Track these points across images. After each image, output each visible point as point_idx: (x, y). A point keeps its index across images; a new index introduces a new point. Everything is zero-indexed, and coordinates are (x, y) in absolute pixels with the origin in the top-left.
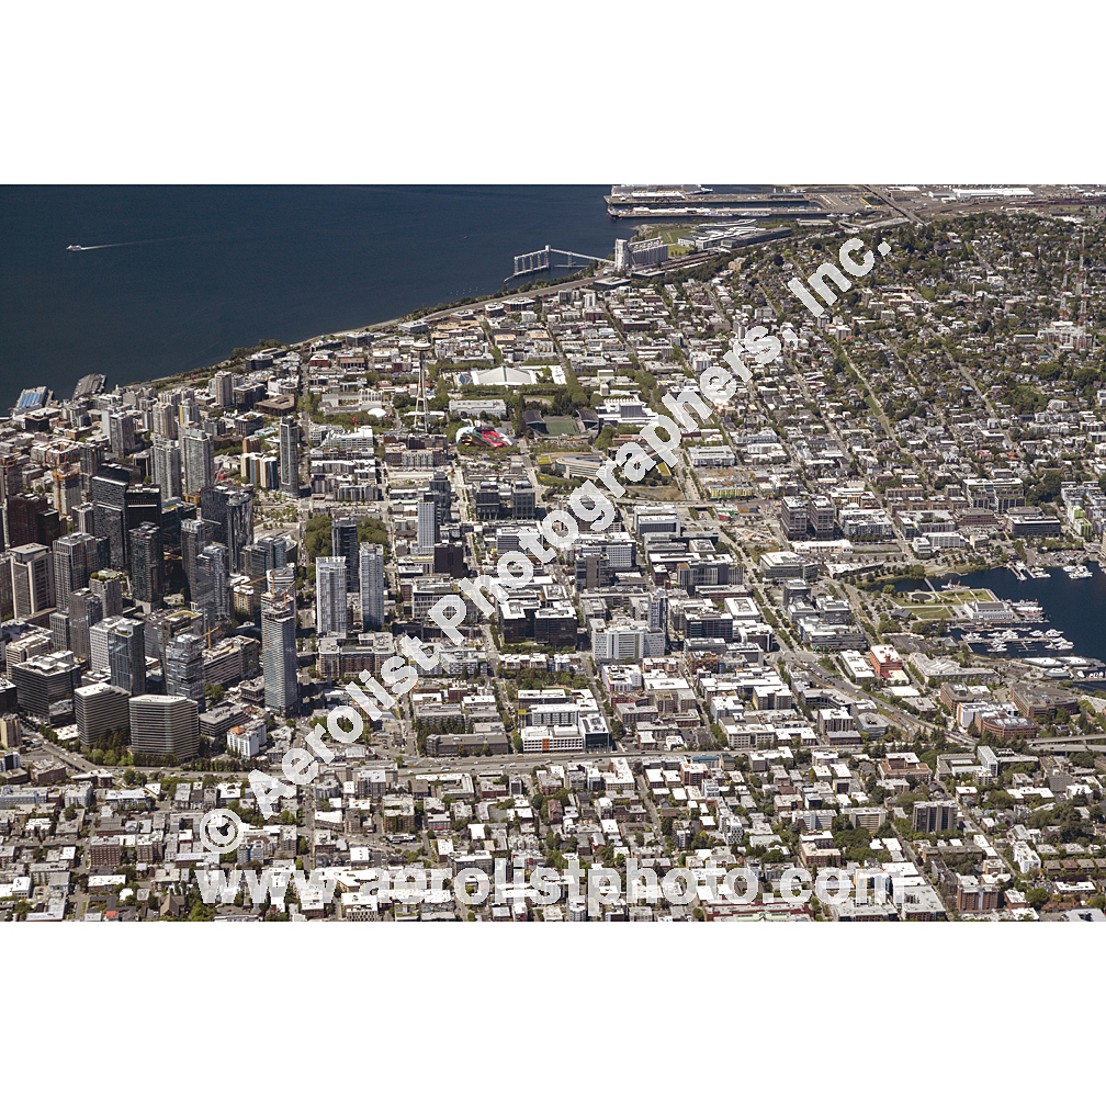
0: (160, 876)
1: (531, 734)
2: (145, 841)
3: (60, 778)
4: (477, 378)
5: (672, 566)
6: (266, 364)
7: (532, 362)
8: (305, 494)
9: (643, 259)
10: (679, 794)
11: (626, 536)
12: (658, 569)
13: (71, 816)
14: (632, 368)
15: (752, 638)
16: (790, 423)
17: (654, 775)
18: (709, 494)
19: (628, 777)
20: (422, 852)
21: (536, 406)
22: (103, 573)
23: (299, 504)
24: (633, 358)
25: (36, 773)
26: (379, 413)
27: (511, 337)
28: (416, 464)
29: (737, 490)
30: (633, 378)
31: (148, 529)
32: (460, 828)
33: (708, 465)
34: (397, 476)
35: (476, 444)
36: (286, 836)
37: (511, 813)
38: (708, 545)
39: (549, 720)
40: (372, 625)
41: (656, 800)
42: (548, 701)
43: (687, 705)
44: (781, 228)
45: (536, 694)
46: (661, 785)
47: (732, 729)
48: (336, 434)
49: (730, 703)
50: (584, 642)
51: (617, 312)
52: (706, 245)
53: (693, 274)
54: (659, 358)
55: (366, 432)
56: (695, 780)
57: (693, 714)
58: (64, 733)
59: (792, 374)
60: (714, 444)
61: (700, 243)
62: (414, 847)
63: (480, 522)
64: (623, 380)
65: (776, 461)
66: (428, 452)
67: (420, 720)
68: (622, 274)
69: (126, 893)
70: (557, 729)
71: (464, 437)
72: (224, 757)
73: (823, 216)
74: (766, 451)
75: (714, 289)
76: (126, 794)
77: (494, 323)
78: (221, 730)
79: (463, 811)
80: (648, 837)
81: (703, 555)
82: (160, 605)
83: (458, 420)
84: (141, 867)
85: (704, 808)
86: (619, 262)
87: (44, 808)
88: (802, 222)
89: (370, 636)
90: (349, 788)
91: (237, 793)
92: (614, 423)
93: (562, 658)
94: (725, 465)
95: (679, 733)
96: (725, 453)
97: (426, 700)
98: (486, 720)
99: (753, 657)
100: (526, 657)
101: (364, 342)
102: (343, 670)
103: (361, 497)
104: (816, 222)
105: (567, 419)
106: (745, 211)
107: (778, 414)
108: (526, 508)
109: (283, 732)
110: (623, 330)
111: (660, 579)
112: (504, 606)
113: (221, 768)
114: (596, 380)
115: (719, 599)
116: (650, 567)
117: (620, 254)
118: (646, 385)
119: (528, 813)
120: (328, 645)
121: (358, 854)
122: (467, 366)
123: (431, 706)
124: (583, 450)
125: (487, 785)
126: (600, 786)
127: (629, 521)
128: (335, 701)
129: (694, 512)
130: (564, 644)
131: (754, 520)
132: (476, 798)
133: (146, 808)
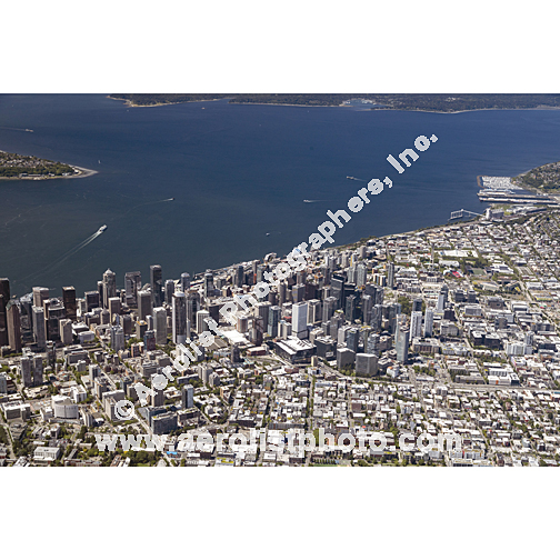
0: (377, 415)
1: (490, 378)
2: (369, 403)
3: (334, 378)
4: (447, 253)
5: (529, 324)
6: (373, 244)
7: (464, 249)
8: (395, 289)
9: (496, 215)
10: (551, 404)
11: (509, 311)
12: (523, 324)
13: (341, 392)
14: (500, 253)
17: (541, 397)
18: (536, 299)
19: (532, 397)
20: (464, 416)
21: (469, 264)
22: (339, 311)
23: (394, 292)
24: (500, 250)
25: (327, 376)
26: (416, 263)
27: (456, 240)
28: (432, 281)
29: (546, 298)
30: (501, 257)
31: (353, 297)
32: (476, 409)
33: (534, 288)
34: (425, 285)
35: (450, 276)
36: (417, 406)
37: (492, 405)
38: (539, 317)
39: (498, 374)
40: (428, 336)
41: (543, 406)
42: (495, 367)
43: (544, 373)
44: (543, 208)
45: (490, 364)
46: (544, 401)
48: (402, 269)
50: (501, 348)
51: (491, 233)
52: (517, 212)
53: (516, 222)
54: (509, 250)
55: (412, 269)
56: (557, 400)
57: (546, 376)
58: (331, 363)
60: (535, 281)
61: (514, 211)
62: (462, 414)
63: (457, 302)
64: (498, 257)
66: (435, 277)
67: (451, 370)
68: (489, 220)
69: (367, 420)
70: (500, 377)
71: (447, 273)
72: (385, 376)
73: (556, 204)
74: (554, 285)
75: (525, 227)
76: (358, 386)
77: (448, 235)
78: (385, 367)
79: (476, 403)
80: (545, 419)
81: (538, 320)
82: (353, 323)
83: (443, 267)
84: (369, 412)
86: (487, 216)
87: (332, 388)
88: (549, 206)
89: (429, 339)
90: (434, 391)
91: (395, 389)
92: (498, 272)
93: (496, 353)
94: (539, 289)
95: (543, 382)
96: (539, 285)
97: (452, 363)
98: (474, 372)
100: (484, 351)
101: (403, 238)
102: (421, 350)
103: (414, 291)
104: (555, 206)
105: (480, 269)
106: (528, 201)
107: (557, 273)
108: (472, 299)
109: (404, 369)
110: (494, 240)
111: (524, 327)
112: (474, 333)
113: (386, 379)
114: (488, 257)
115: (547, 336)
116: (520, 323)
117: (488, 214)
118: (507, 259)
119: (499, 406)
120: (416, 341)
121: (442, 414)
122: (442, 249)
123: (455, 366)
124: (488, 280)
125: (481, 395)
126: (521, 398)
127: (509, 306)
128: (419, 360)
129: (531, 305)
130: (494, 348)
131: (553, 309)
132: (479, 399)
133: (365, 391)
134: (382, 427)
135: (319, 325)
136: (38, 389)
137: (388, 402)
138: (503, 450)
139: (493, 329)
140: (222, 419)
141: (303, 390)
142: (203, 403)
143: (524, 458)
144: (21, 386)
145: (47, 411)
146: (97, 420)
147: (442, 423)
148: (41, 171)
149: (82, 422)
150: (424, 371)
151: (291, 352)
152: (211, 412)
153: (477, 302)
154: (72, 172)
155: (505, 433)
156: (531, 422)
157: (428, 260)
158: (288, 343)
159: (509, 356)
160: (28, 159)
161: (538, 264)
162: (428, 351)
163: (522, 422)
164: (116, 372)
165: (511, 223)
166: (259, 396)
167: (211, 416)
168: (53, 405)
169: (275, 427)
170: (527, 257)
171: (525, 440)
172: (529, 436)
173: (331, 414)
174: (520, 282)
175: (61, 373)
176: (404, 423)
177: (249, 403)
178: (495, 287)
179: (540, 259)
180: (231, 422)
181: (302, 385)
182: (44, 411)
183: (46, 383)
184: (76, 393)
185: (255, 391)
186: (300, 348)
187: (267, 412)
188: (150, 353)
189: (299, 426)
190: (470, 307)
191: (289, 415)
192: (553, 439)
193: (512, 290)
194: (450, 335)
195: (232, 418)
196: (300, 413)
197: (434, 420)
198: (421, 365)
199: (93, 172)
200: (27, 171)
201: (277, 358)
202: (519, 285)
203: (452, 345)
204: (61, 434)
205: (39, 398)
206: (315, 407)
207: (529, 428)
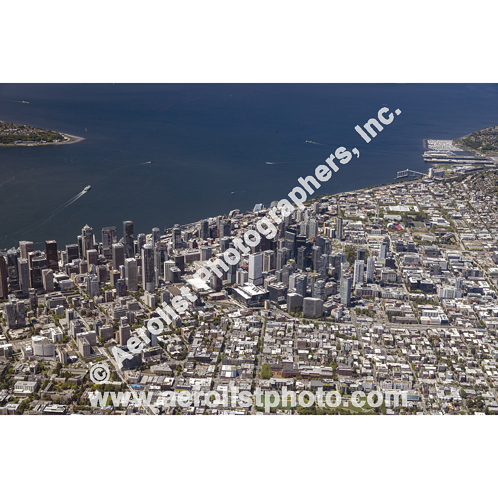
0: (319, 352)
1: (422, 318)
2: (313, 341)
3: (283, 320)
4: (391, 208)
5: (460, 270)
6: (326, 201)
7: (407, 204)
8: (343, 240)
9: (437, 174)
10: (475, 341)
11: (444, 260)
12: (455, 270)
13: (289, 332)
14: (439, 208)
15: (489, 294)
16: (492, 228)
17: (466, 335)
18: (468, 248)
19: (458, 335)
20: (397, 352)
21: (411, 218)
22: (291, 260)
23: (342, 243)
24: (439, 205)
25: (277, 318)
26: (363, 217)
27: (400, 196)
28: (376, 233)
29: (477, 248)
30: (440, 211)
31: (303, 248)
32: (408, 346)
33: (467, 239)
34: (370, 237)
35: (393, 228)
36: (355, 343)
37: (422, 342)
38: (470, 264)
39: (430, 315)
40: (369, 281)
41: (468, 342)
42: (427, 309)
43: (471, 313)
44: (480, 167)
45: (424, 306)
46: (468, 338)
47: (488, 322)
48: (351, 223)
49: (485, 314)
50: (435, 291)
51: (432, 191)
52: (456, 171)
53: (455, 180)
54: (447, 205)
55: (360, 223)
56: (480, 337)
57: (473, 316)
58: (282, 306)
59: (491, 212)
60: (468, 233)
61: (454, 170)
62: (395, 350)
63: (397, 252)
64: (436, 212)
65: (489, 239)
66: (380, 230)
67: (388, 311)
68: (431, 179)
69: (310, 356)
70: (432, 317)
71: (390, 226)
72: (330, 318)
73: (492, 164)
74: (485, 236)
75: (462, 185)
76: (305, 326)
77: (394, 192)
78: (330, 310)
79: (408, 341)
80: (468, 354)
81: (469, 267)
82: (304, 270)
83: (387, 221)
84: (313, 349)
85: (484, 347)
86: (430, 175)
87: (281, 329)
88: (486, 165)
89: (370, 285)
90: (371, 330)
91: (337, 329)
92: (436, 224)
93: (429, 296)
94: (472, 239)
95: (469, 322)
96: (472, 236)
97: (389, 305)
98: (409, 313)
99: (490, 300)
100: (418, 295)
101: (354, 195)
102: (362, 294)
103: (360, 242)
104: (491, 166)
105: (420, 222)
106: (468, 161)
107: (488, 225)
108: (412, 249)
109: (347, 312)
110: (435, 196)
111: (456, 274)
112: (411, 279)
113: (330, 320)
114: (428, 211)
115: (476, 281)
116: (452, 270)
117: (430, 173)
118: (444, 213)
119: (428, 343)
120: (358, 287)
121: (377, 351)
122: (388, 205)
123: (391, 307)
124: (427, 232)
125: (413, 333)
126: (449, 336)
127: (444, 255)
128: (361, 303)
129: (464, 253)
130: (429, 292)
131: (483, 257)
132: (411, 337)
133: (311, 331)
134: (323, 362)
135: (274, 273)
136: (21, 331)
137: (330, 340)
138: (429, 381)
139: (429, 275)
140: (182, 356)
141: (255, 330)
142: (166, 342)
143: (446, 388)
144: (7, 328)
145: (27, 349)
146: (72, 357)
147: (376, 358)
148: (34, 138)
149: (58, 359)
150: (365, 312)
151: (247, 297)
152: (172, 349)
153: (416, 251)
154: (61, 139)
155: (431, 367)
156: (455, 357)
157: (374, 215)
158: (245, 288)
159: (441, 299)
160: (22, 128)
161: (472, 218)
162: (369, 295)
163: (448, 357)
164: (90, 315)
165: (451, 181)
166: (215, 335)
167: (173, 353)
168: (33, 344)
169: (228, 363)
170: (463, 211)
171: (449, 373)
172: (453, 369)
173: (279, 351)
174: (456, 234)
175: (42, 316)
176: (342, 358)
177: (206, 342)
178: (432, 238)
179: (474, 213)
180: (190, 359)
181: (255, 325)
182: (24, 350)
183: (29, 326)
184: (53, 334)
185: (213, 331)
186: (254, 293)
187: (222, 350)
188: (121, 298)
189: (250, 362)
190: (409, 256)
191: (241, 352)
192: (473, 371)
193: (448, 241)
194: (389, 281)
195: (191, 355)
196: (251, 351)
197: (370, 356)
198: (362, 308)
199: (79, 139)
200: (22, 138)
201: (234, 302)
202: (454, 236)
203: (391, 289)
204: (39, 370)
205: (21, 338)
206: (265, 345)
207: (453, 362)
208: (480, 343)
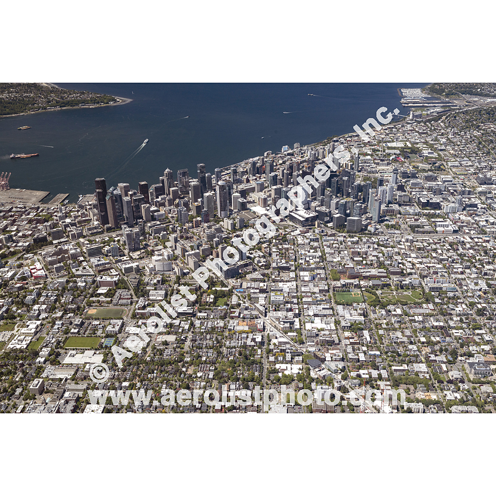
0: (370, 258)
1: (438, 229)
2: (363, 250)
3: (333, 235)
4: (389, 145)
5: (455, 191)
6: (337, 141)
7: (400, 141)
8: (360, 171)
9: (417, 116)
10: (484, 245)
11: (440, 183)
12: (451, 191)
13: (342, 244)
14: (426, 143)
15: (482, 208)
16: (471, 157)
17: (476, 240)
18: (456, 173)
19: (470, 240)
20: (428, 255)
21: (406, 151)
22: (328, 189)
23: (359, 173)
24: (426, 140)
25: (329, 234)
26: (370, 153)
27: (393, 135)
28: (383, 165)
29: (463, 173)
30: (427, 145)
31: (335, 179)
32: (435, 250)
33: (453, 166)
34: (379, 168)
35: (395, 160)
36: (395, 251)
37: (445, 247)
38: (462, 186)
39: (443, 226)
40: (390, 203)
41: (479, 246)
42: (439, 222)
43: (473, 224)
44: (448, 109)
45: (437, 220)
46: (478, 242)
47: (488, 230)
48: (362, 158)
49: (484, 223)
50: (440, 208)
51: (417, 129)
52: (430, 113)
53: (433, 120)
54: (432, 140)
55: (369, 157)
56: (488, 241)
57: (475, 226)
58: (329, 225)
59: (467, 144)
60: (453, 161)
61: (429, 112)
62: (426, 254)
63: (403, 179)
64: (425, 146)
65: (470, 166)
66: (386, 162)
67: (410, 225)
68: (412, 120)
69: (364, 262)
70: (445, 228)
71: (393, 159)
72: (367, 232)
73: (456, 106)
74: (467, 163)
75: (439, 124)
76: (352, 239)
77: (387, 131)
78: (367, 226)
79: (434, 247)
80: (482, 254)
81: (461, 188)
83: (389, 155)
84: (364, 256)
85: (492, 248)
86: (411, 117)
87: (335, 242)
88: (452, 108)
89: (392, 205)
90: (403, 240)
91: (377, 240)
92: (427, 156)
93: (438, 212)
94: (457, 166)
95: (473, 230)
96: (457, 164)
97: (410, 220)
98: (426, 225)
99: (484, 213)
100: (430, 211)
101: (356, 136)
102: (387, 213)
103: (373, 172)
104: (456, 108)
105: (414, 155)
106: (437, 105)
107: (468, 155)
108: (414, 176)
109: (378, 227)
110: (420, 134)
111: (452, 194)
112: (421, 199)
113: (368, 234)
114: (418, 146)
115: (469, 199)
116: (449, 191)
118: (431, 146)
119: (450, 248)
120: (383, 207)
121: (413, 255)
122: (386, 142)
123: (413, 222)
124: (421, 162)
125: (436, 241)
126: (463, 242)
127: (439, 179)
128: (387, 220)
129: (454, 177)
130: (435, 209)
131: (469, 180)
132: (435, 243)
133: (357, 243)
134: (376, 266)
135: (315, 199)
136: (138, 253)
137: (375, 249)
138: (460, 276)
139: (433, 196)
140: (267, 266)
141: (316, 244)
142: (252, 256)
143: (475, 281)
144: (126, 252)
145: (150, 267)
146: (185, 271)
147: (415, 261)
148: (94, 101)
149: (175, 273)
150: (393, 227)
151: (302, 219)
152: (259, 262)
153: (417, 178)
154: (115, 101)
155: (458, 266)
156: (474, 257)
157: (378, 151)
158: (298, 212)
159: (447, 214)
160: (83, 93)
161: (453, 149)
162: (392, 213)
163: (468, 257)
164: (187, 238)
165: (430, 121)
166: (287, 249)
167: (260, 264)
168: (154, 262)
169: (304, 270)
170: (445, 144)
171: (474, 269)
172: (475, 267)
173: (339, 259)
174: (443, 162)
175: (151, 241)
176: (389, 262)
177: (283, 254)
178: (428, 167)
179: (455, 145)
180: (274, 268)
181: (313, 240)
182: (148, 267)
183: (142, 249)
184: (166, 254)
185: (285, 246)
186: (307, 216)
187: (295, 260)
188: (206, 224)
189: (321, 268)
190: (415, 181)
191: (311, 261)
192: (491, 267)
193: (439, 169)
194: (404, 202)
195: (274, 265)
196: (318, 260)
197: (409, 259)
198: (390, 223)
199: (129, 100)
200: (84, 102)
201: (291, 223)
202: (443, 164)
203: (408, 208)
204: (164, 281)
205: (141, 258)
206: (327, 255)
207: (474, 261)
208: (489, 246)
